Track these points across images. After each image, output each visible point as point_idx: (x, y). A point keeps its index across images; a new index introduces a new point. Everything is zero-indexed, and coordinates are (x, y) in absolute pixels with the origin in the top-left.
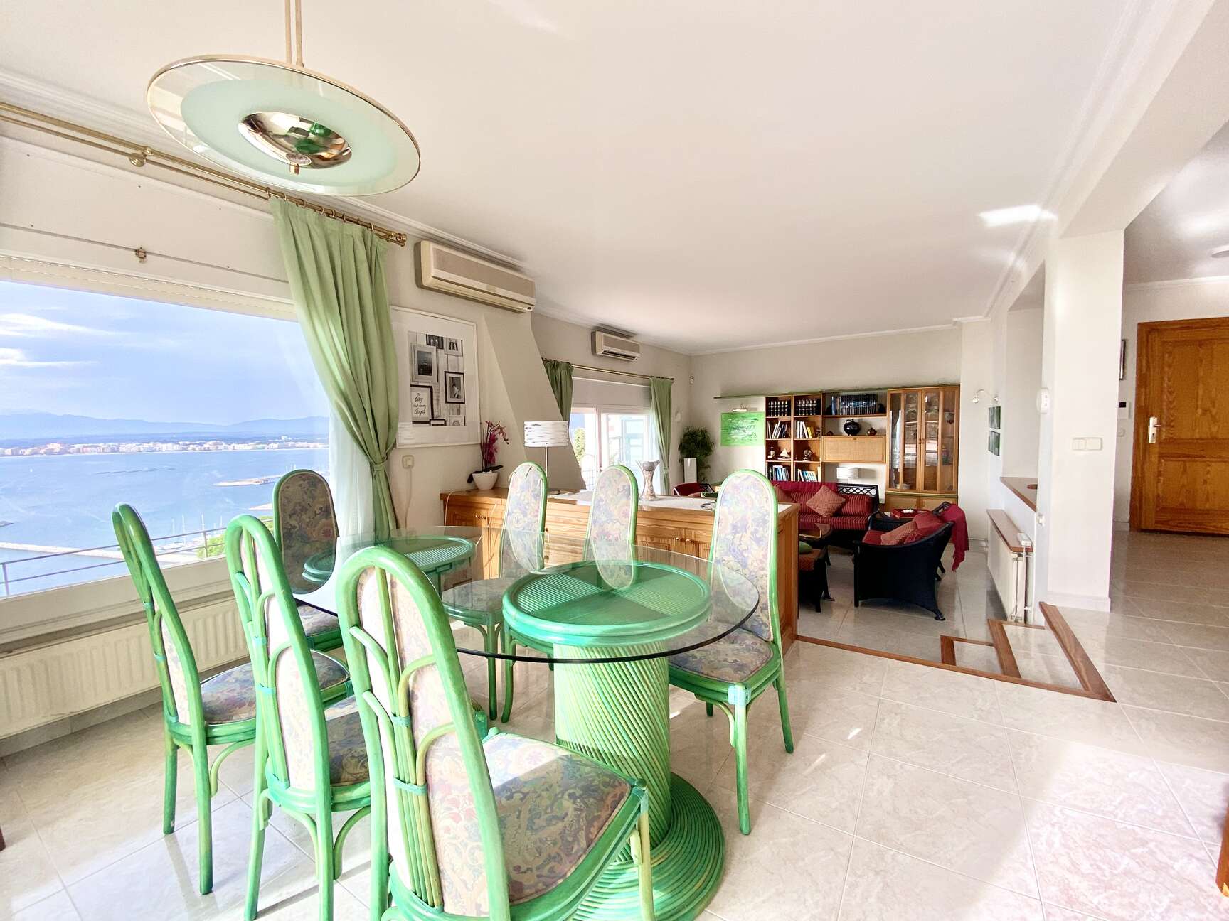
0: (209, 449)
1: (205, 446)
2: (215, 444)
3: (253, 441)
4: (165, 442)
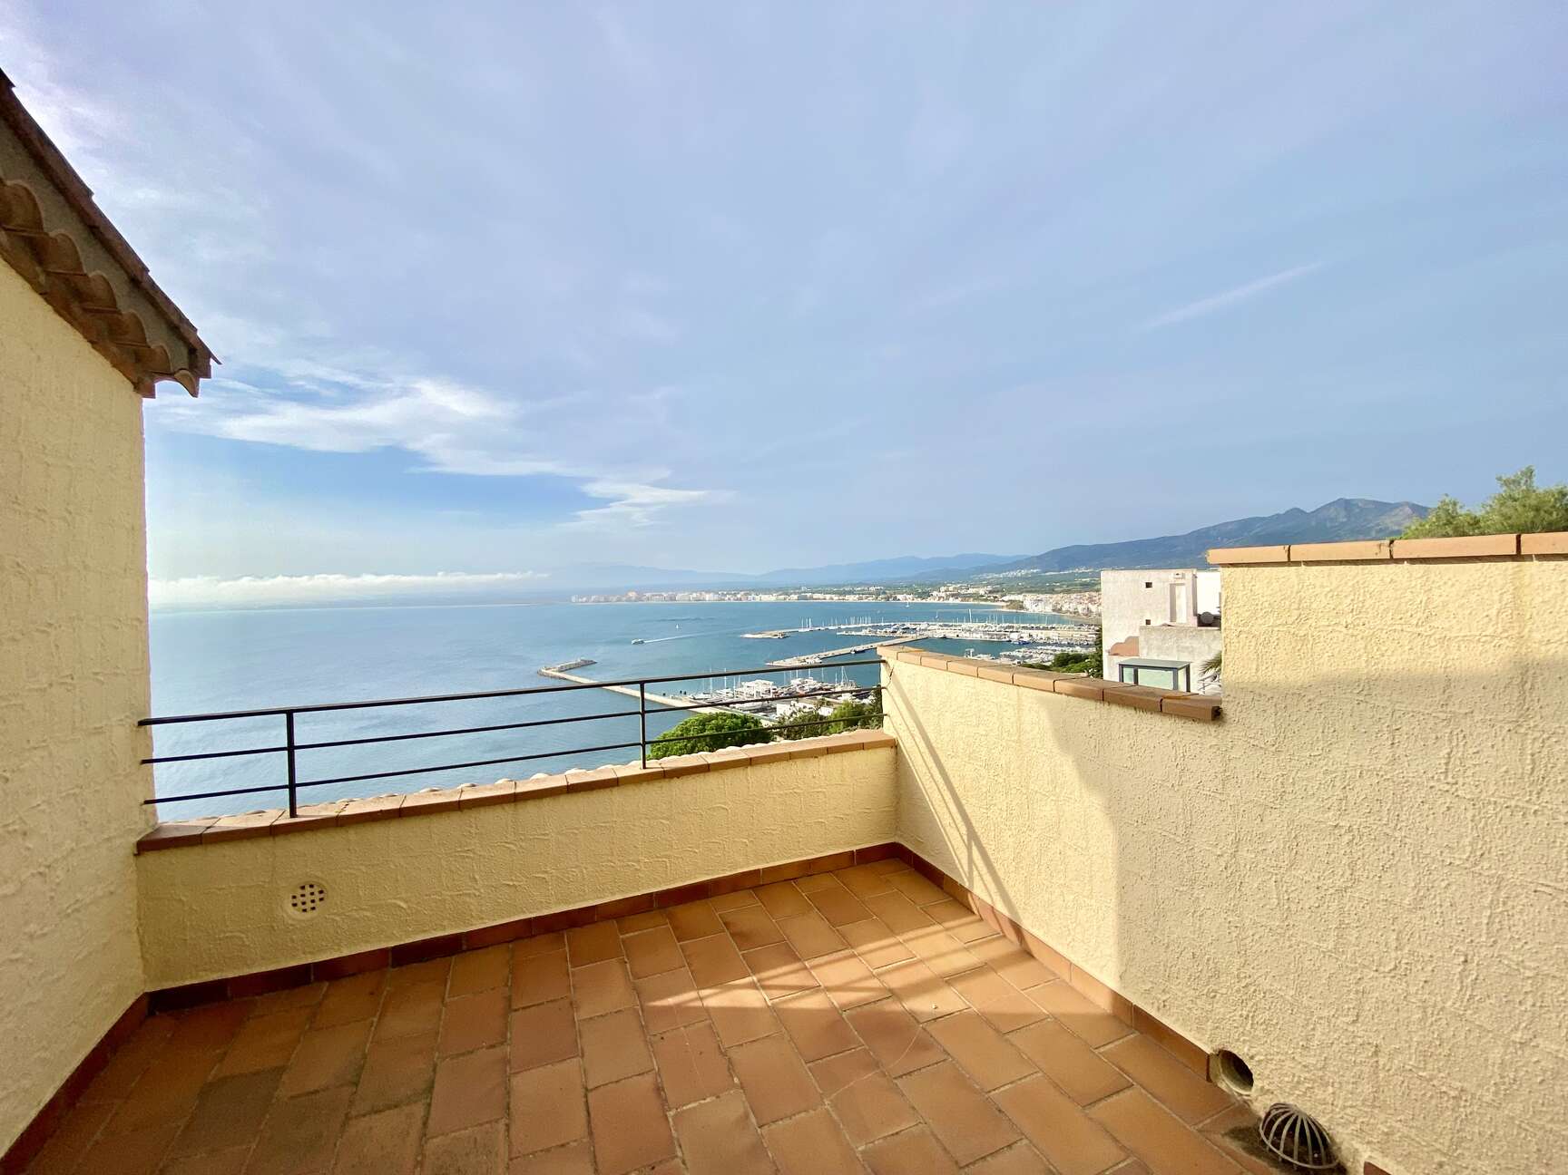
0: (741, 600)
1: (739, 596)
2: (746, 594)
3: (777, 591)
4: (708, 592)
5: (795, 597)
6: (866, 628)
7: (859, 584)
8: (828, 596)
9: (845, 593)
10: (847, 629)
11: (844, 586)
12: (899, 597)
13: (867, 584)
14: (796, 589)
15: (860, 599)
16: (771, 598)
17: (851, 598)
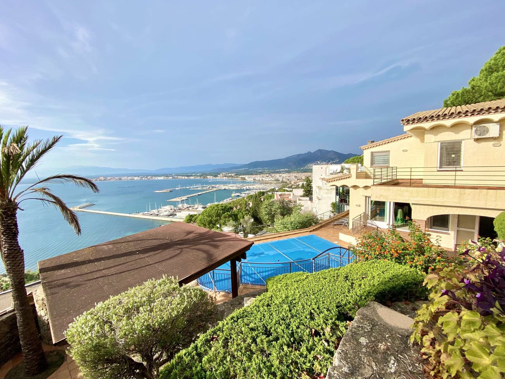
0: (149, 179)
2: (151, 177)
3: (163, 176)
4: (135, 176)
5: (171, 178)
6: (199, 187)
7: (194, 173)
8: (183, 177)
9: (189, 176)
10: (193, 188)
11: (189, 173)
12: (208, 177)
13: (196, 173)
14: (171, 175)
15: (194, 178)
16: (162, 178)
17: (192, 178)
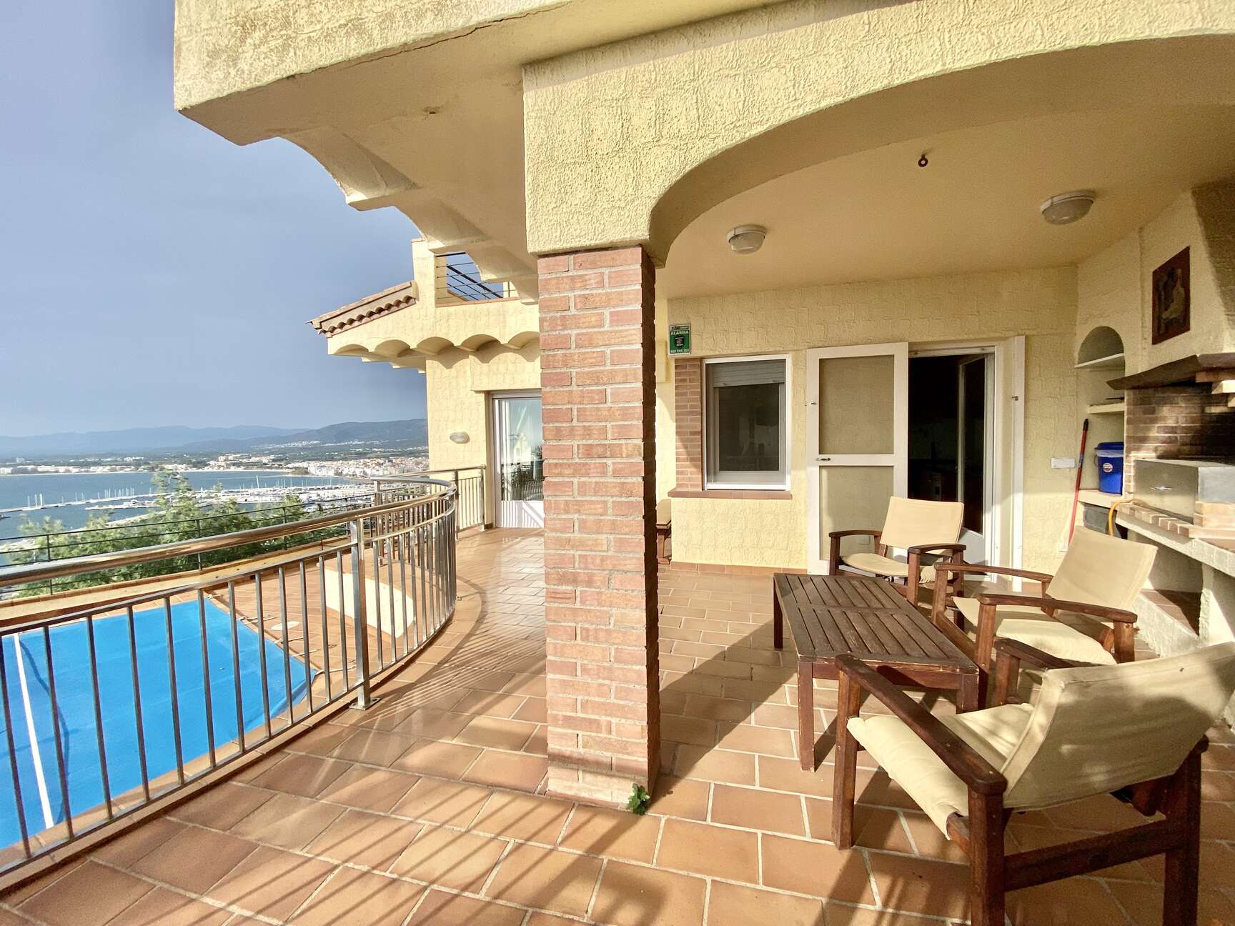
6: (129, 500)
8: (62, 469)
9: (88, 465)
10: (100, 504)
11: (89, 456)
14: (7, 461)
15: (111, 470)
17: (99, 470)
